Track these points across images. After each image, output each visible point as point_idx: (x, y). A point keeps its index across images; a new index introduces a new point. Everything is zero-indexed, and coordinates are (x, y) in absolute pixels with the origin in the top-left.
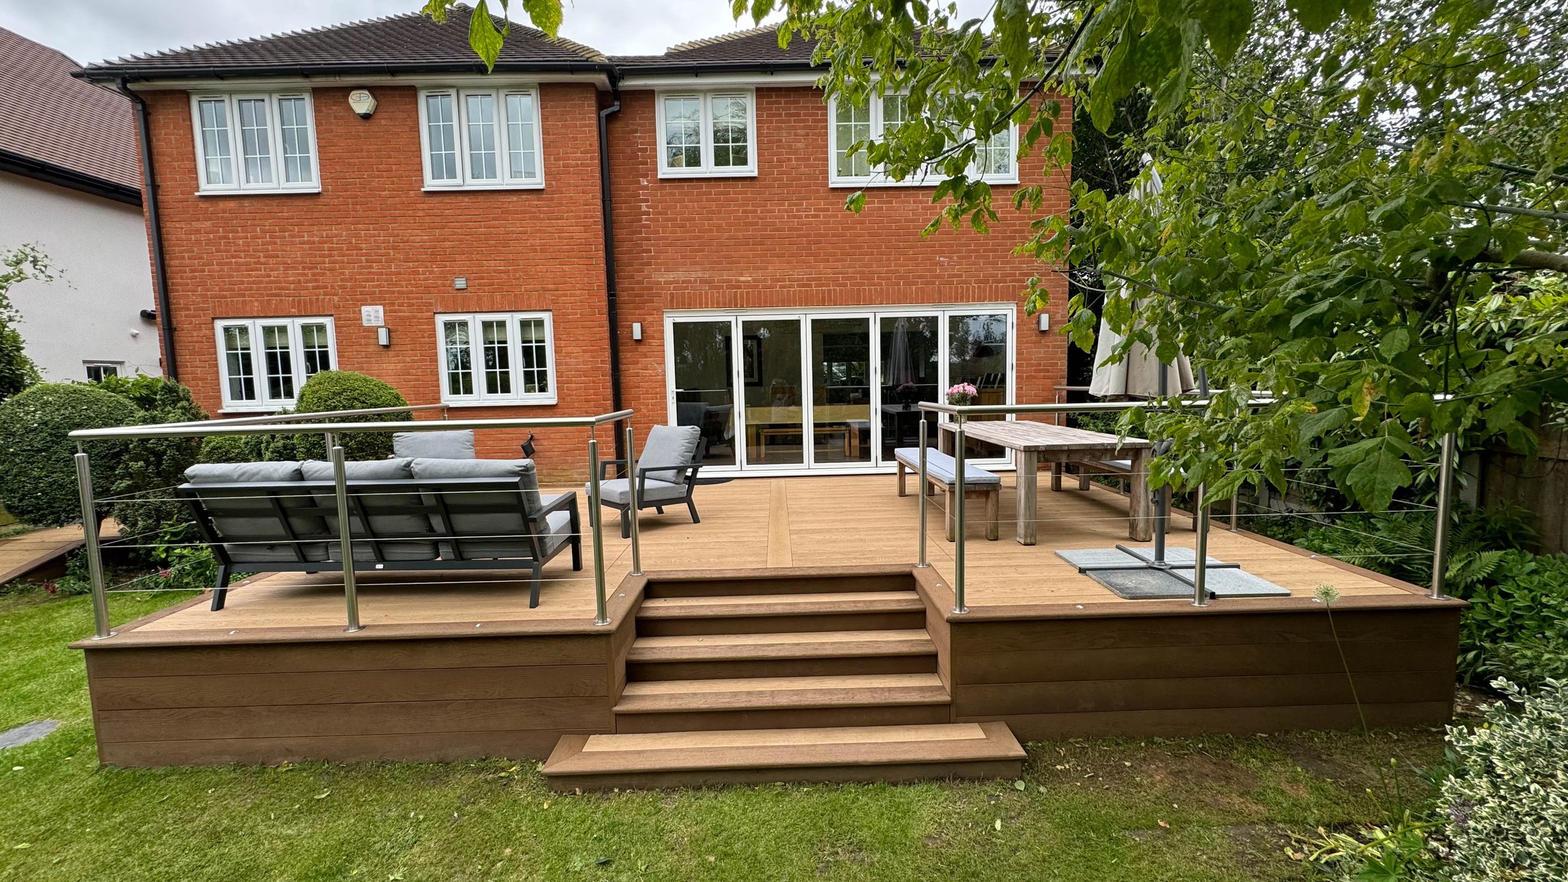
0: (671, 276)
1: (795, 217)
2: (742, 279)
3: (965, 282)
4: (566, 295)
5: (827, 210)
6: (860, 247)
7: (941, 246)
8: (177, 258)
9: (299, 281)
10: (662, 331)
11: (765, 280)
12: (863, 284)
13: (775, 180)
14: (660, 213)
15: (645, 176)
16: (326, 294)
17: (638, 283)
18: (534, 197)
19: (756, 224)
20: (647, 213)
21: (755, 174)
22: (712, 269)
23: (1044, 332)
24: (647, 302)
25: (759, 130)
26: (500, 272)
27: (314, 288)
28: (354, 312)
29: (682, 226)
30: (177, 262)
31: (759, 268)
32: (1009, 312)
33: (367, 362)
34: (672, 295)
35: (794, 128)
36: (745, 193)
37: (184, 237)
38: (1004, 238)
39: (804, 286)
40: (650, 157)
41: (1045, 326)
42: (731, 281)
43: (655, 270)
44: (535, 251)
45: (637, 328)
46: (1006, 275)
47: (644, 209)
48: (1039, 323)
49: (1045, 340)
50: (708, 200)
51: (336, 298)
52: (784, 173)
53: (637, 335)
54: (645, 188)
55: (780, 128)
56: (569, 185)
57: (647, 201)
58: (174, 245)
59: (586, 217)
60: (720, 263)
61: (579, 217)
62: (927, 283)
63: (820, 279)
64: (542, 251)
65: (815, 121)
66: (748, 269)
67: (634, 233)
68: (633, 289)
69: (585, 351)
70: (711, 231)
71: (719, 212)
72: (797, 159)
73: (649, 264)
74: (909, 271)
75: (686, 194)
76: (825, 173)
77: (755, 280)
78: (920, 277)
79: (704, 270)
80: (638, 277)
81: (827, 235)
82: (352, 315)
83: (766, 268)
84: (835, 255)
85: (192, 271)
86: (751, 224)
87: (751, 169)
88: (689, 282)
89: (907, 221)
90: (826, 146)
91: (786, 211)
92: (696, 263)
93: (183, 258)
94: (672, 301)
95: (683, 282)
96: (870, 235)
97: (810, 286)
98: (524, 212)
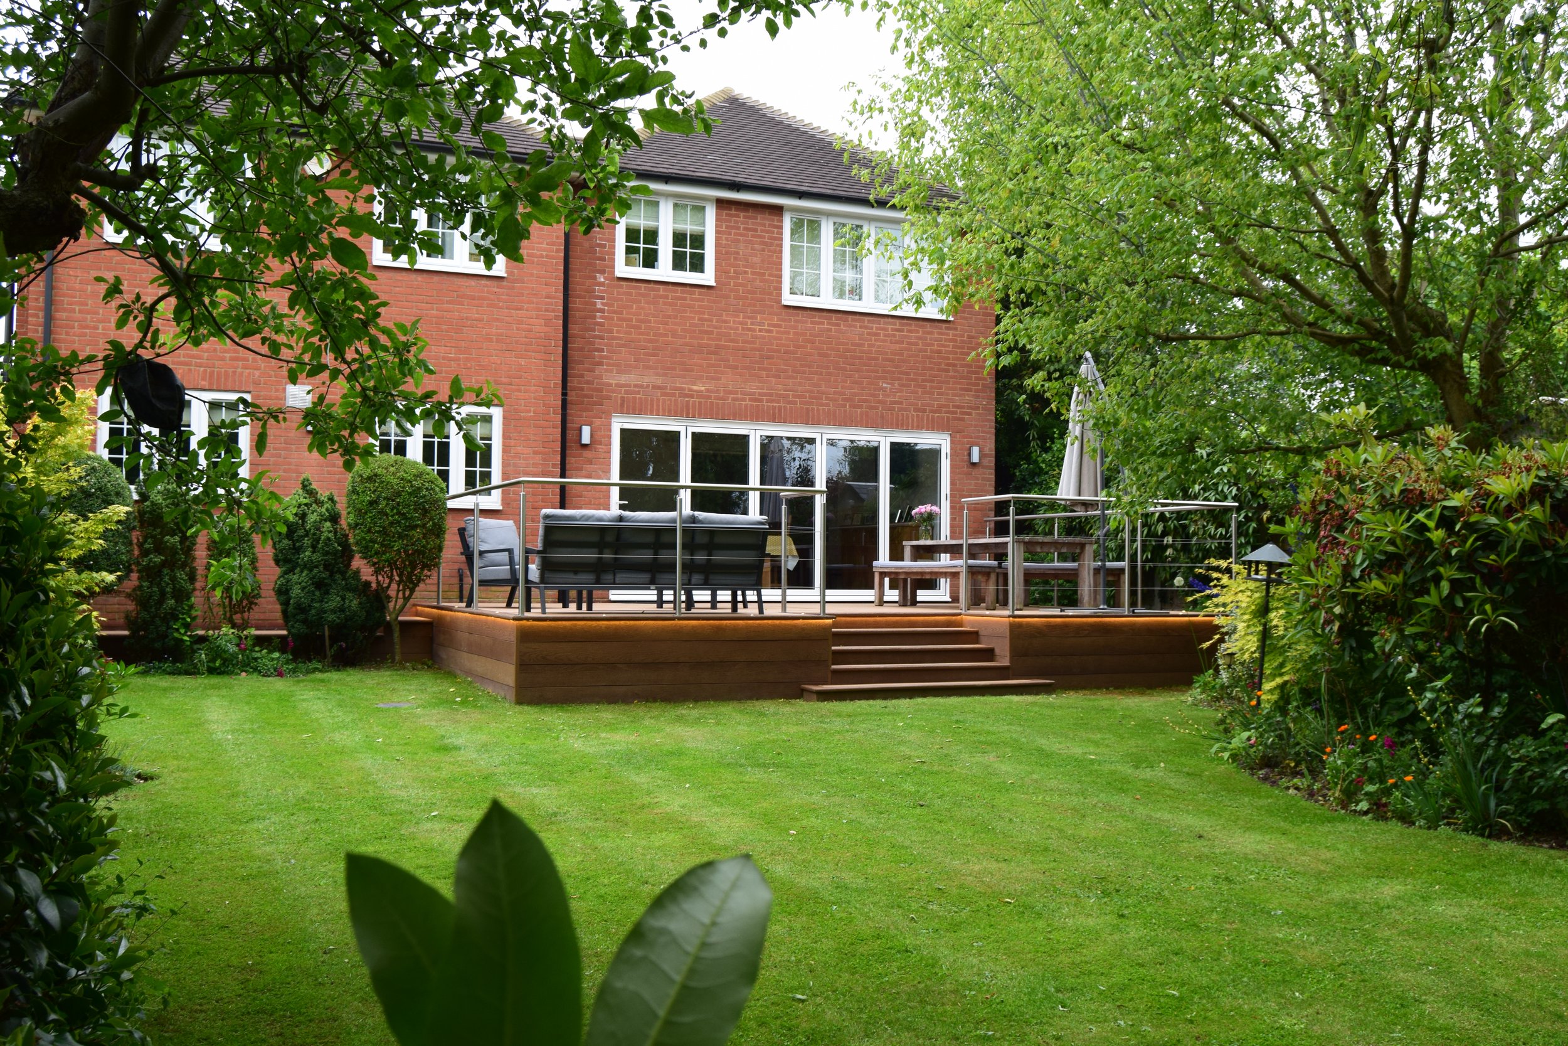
0: (623, 379)
1: (749, 330)
2: (695, 388)
3: (906, 410)
4: (519, 391)
5: (780, 326)
6: (810, 366)
7: (884, 372)
8: (65, 310)
9: (215, 350)
10: (609, 437)
11: (718, 391)
12: (811, 403)
13: (732, 290)
14: (615, 312)
15: (602, 272)
16: (245, 367)
17: (588, 382)
18: (495, 283)
19: (711, 333)
20: (602, 311)
21: (712, 283)
22: (666, 375)
23: (974, 464)
24: (596, 403)
25: (717, 239)
26: (450, 359)
27: (232, 359)
28: (277, 390)
29: (638, 328)
30: (64, 315)
31: (713, 378)
32: (943, 443)
33: (285, 449)
34: (623, 399)
35: (751, 242)
36: (702, 300)
37: (77, 286)
38: (939, 370)
39: (756, 400)
40: (608, 253)
41: (975, 458)
42: (683, 389)
43: (606, 371)
44: (491, 340)
45: (586, 431)
46: (940, 406)
47: (599, 306)
48: (969, 455)
49: (975, 472)
50: (665, 304)
51: (257, 373)
52: (740, 285)
53: (586, 439)
54: (601, 284)
55: (738, 241)
56: (532, 275)
57: (602, 298)
58: (64, 295)
59: (547, 310)
60: (673, 369)
61: (539, 310)
62: (871, 407)
63: (771, 395)
64: (498, 341)
65: (771, 238)
66: (701, 377)
67: (587, 330)
68: (582, 389)
69: (535, 453)
70: (666, 335)
71: (676, 317)
72: (753, 273)
73: (601, 364)
74: (855, 394)
75: (643, 295)
76: (779, 289)
77: (708, 391)
78: (864, 401)
79: (657, 374)
80: (588, 376)
81: (779, 351)
82: (273, 394)
83: (719, 379)
84: (785, 371)
85: (82, 327)
86: (707, 332)
87: (707, 277)
88: (642, 386)
89: (853, 344)
90: (781, 264)
91: (741, 323)
92: (649, 368)
93: (74, 311)
94: (622, 405)
95: (636, 386)
96: (820, 354)
97: (761, 401)
98: (484, 299)
